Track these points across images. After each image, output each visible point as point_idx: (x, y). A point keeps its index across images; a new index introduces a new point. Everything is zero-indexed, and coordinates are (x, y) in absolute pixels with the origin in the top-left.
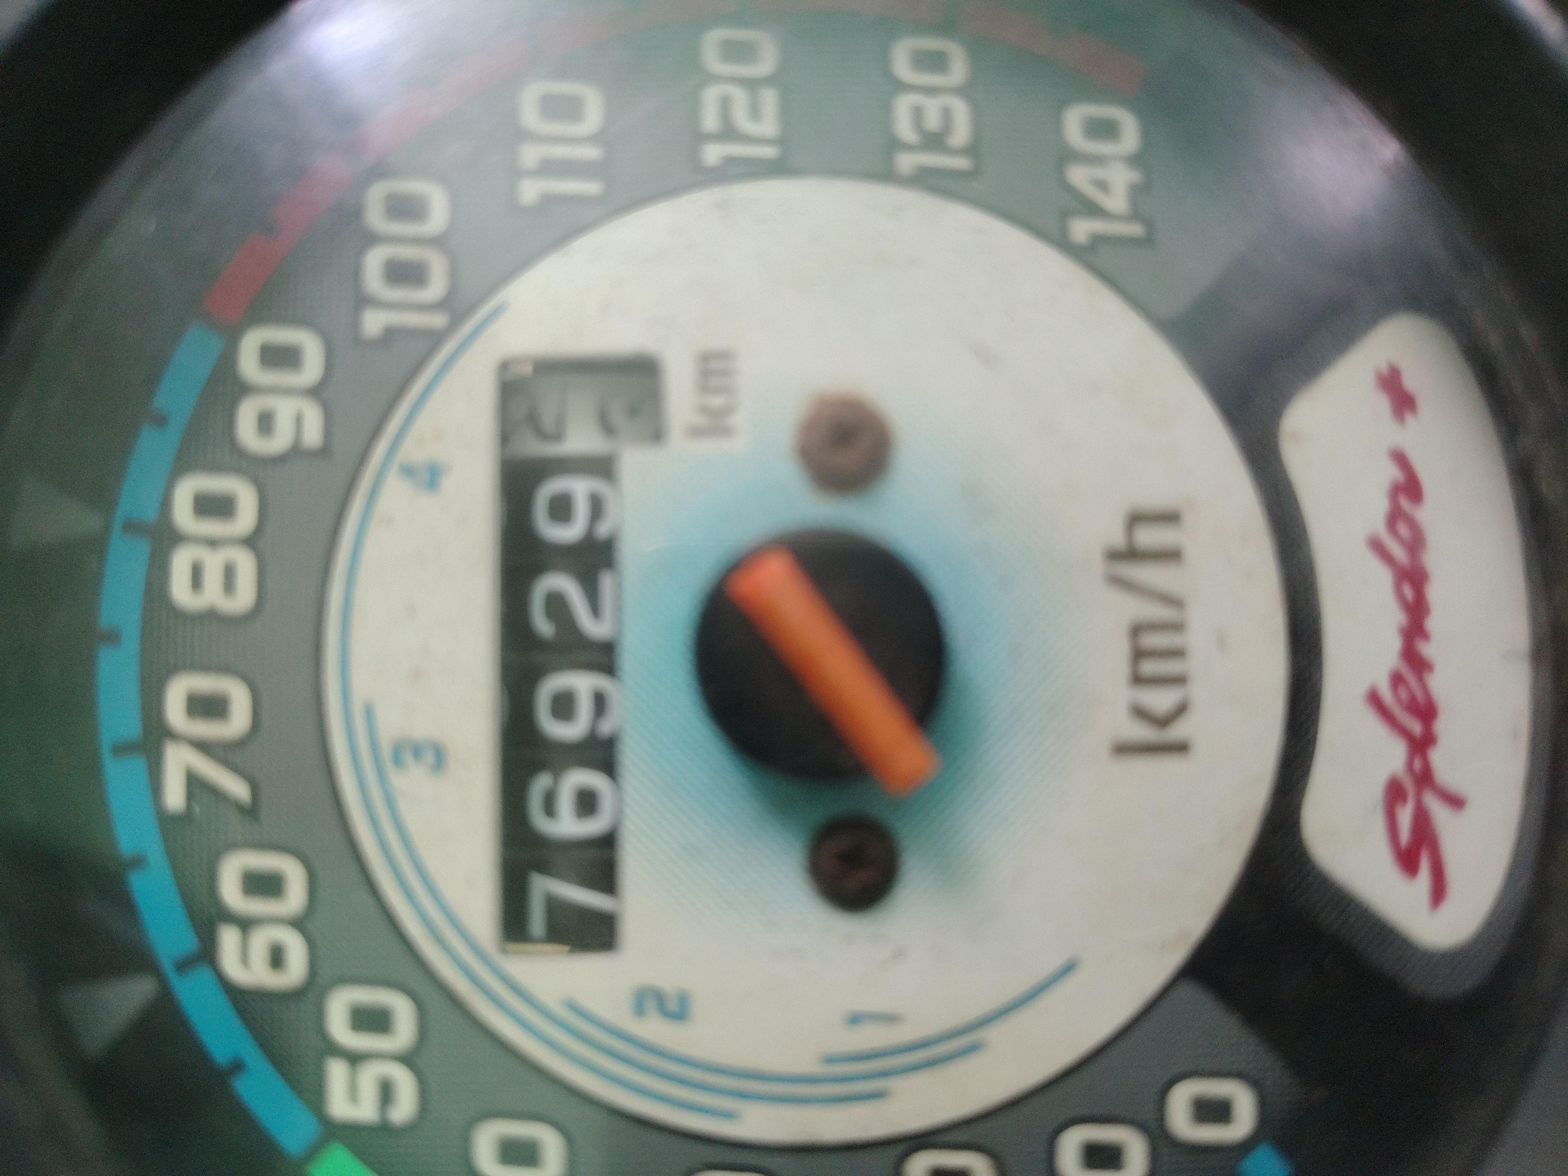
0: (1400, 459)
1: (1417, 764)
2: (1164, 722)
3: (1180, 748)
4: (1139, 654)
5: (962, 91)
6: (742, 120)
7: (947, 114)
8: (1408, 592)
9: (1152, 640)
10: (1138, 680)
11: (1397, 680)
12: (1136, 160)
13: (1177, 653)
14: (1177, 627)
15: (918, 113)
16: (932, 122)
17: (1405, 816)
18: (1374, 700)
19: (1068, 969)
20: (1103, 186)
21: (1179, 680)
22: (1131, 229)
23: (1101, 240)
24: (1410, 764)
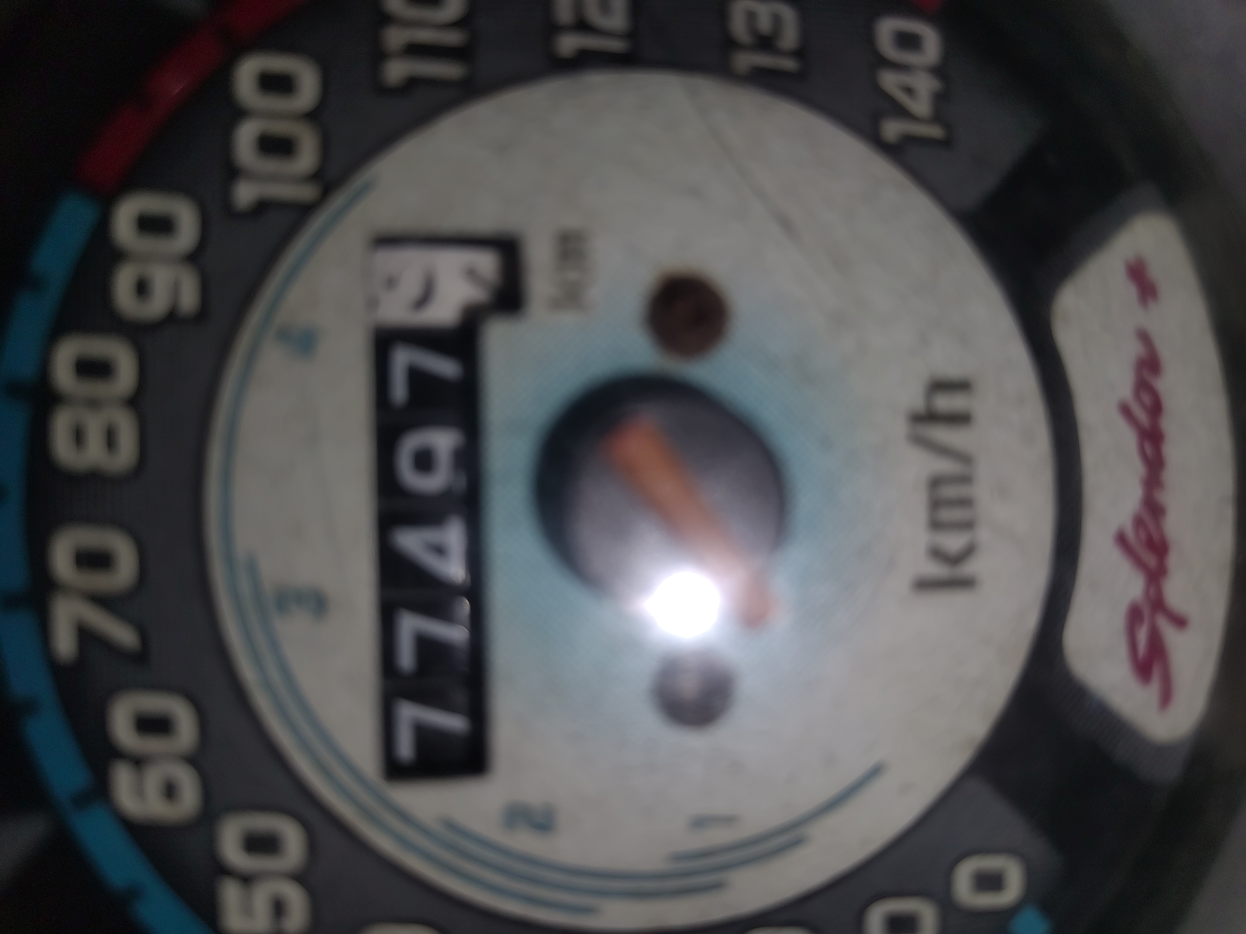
0: (1144, 337)
1: (1152, 591)
2: (955, 560)
3: (968, 583)
4: (935, 504)
6: (594, 15)
7: (777, 20)
8: (1148, 449)
9: (949, 492)
10: (936, 525)
11: (1139, 522)
12: (937, 71)
13: (967, 502)
14: (965, 479)
16: (765, 26)
17: (1142, 636)
18: (1121, 540)
19: (875, 772)
20: (909, 91)
21: (968, 525)
22: (935, 131)
23: (909, 140)
24: (1147, 592)
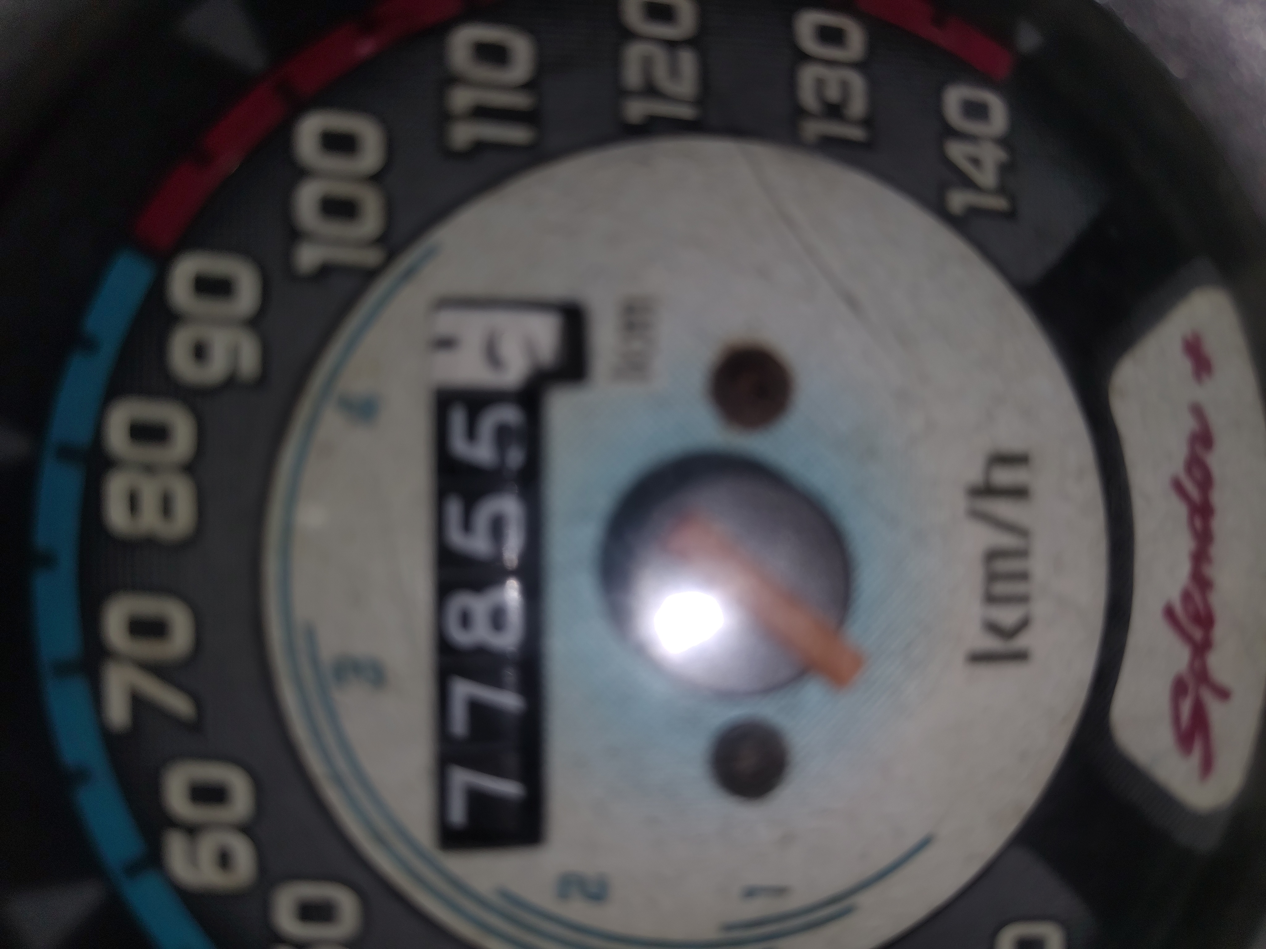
0: (1198, 411)
1: (1197, 664)
2: (1009, 633)
3: (1021, 656)
4: (992, 577)
5: (859, 66)
6: (662, 78)
7: (845, 87)
8: (1198, 523)
9: (1003, 566)
10: (991, 599)
11: (1187, 597)
12: (1004, 142)
13: (1023, 576)
14: (1022, 553)
15: (820, 84)
16: (833, 94)
17: (1186, 707)
18: (1169, 613)
19: (925, 843)
20: (976, 162)
21: (1023, 599)
22: (999, 203)
23: (974, 212)
24: (1191, 665)
